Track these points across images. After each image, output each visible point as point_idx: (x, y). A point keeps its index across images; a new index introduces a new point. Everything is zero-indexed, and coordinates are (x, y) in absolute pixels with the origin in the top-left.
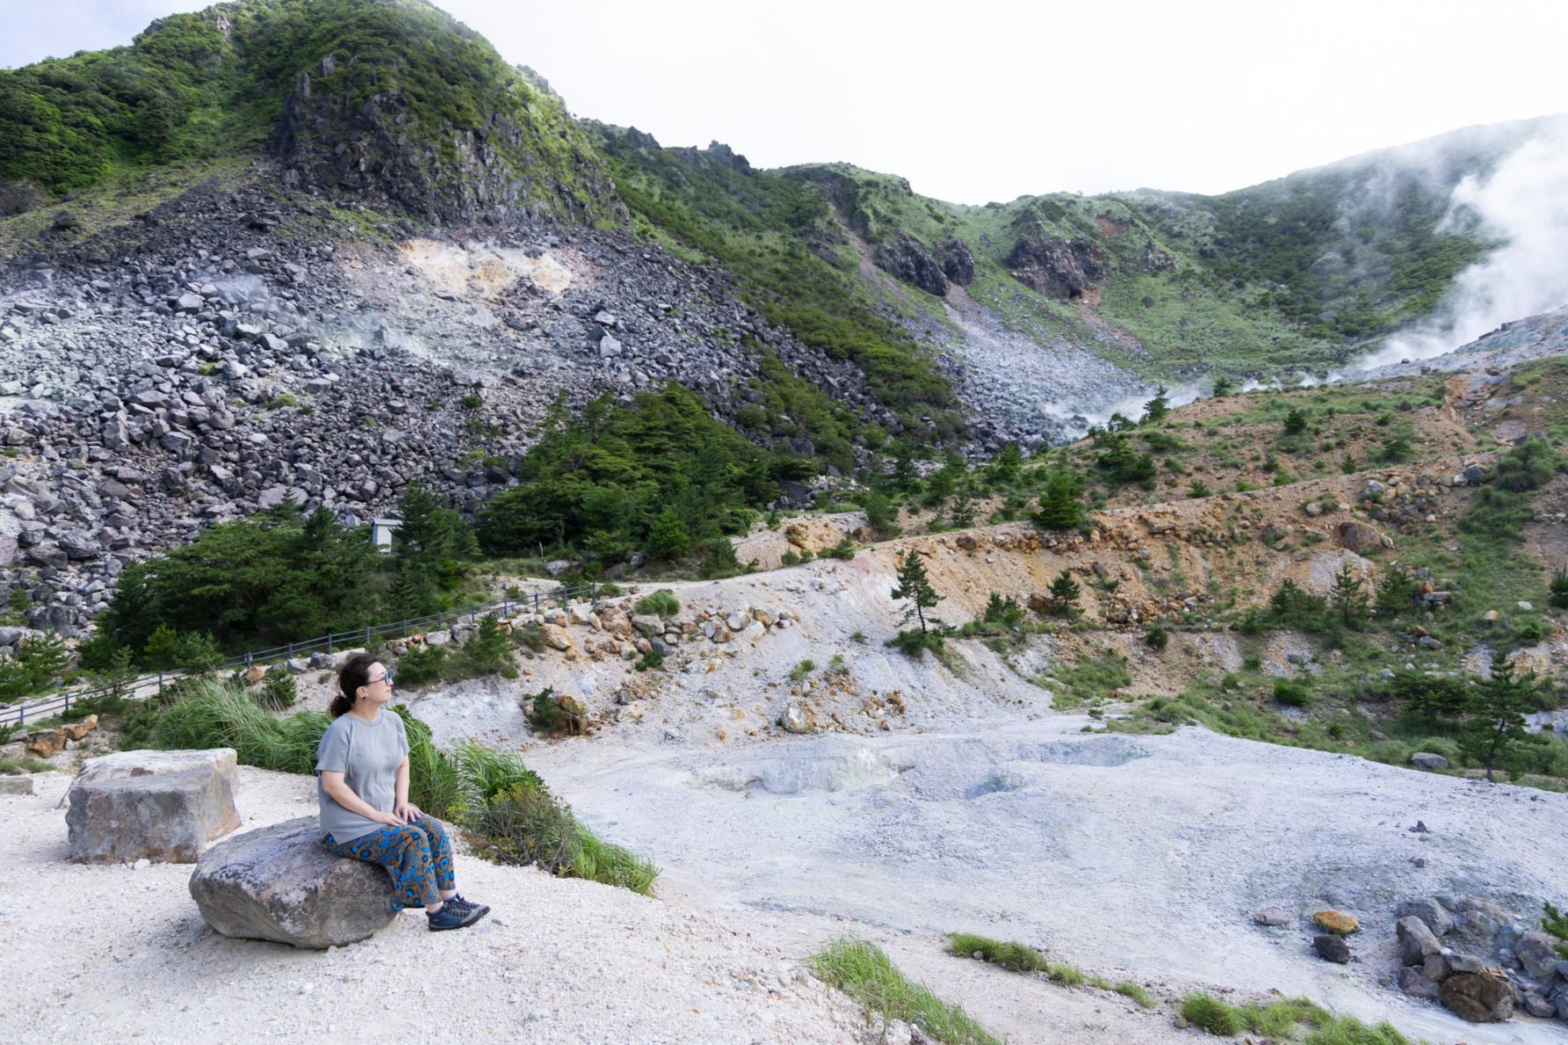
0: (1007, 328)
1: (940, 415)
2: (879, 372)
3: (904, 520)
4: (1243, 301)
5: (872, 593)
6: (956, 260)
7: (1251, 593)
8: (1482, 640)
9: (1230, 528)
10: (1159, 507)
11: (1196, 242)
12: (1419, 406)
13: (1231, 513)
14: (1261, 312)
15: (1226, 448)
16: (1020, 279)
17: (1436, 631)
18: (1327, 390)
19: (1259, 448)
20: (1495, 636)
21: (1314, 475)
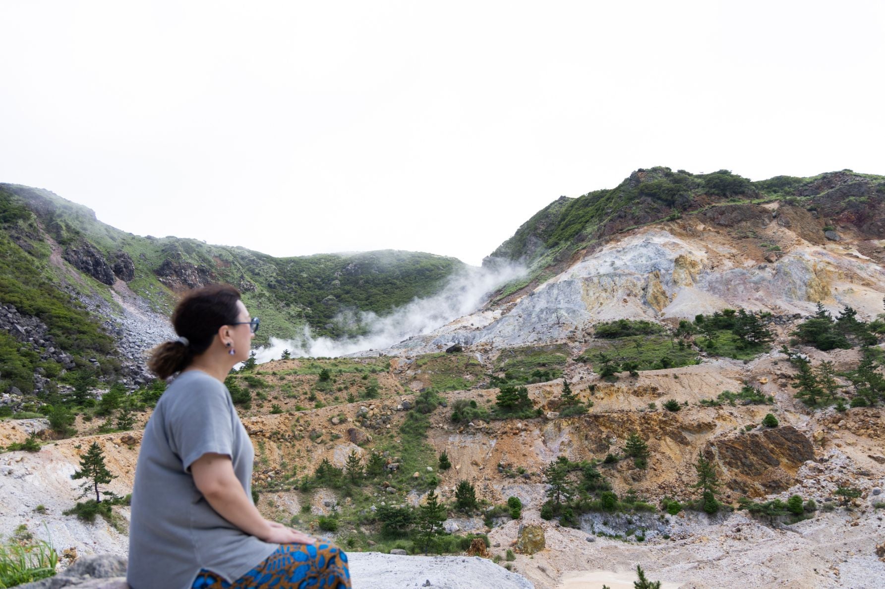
0: (154, 310)
1: (103, 358)
2: (59, 327)
3: (79, 424)
4: (289, 313)
5: (53, 476)
6: (122, 265)
7: (305, 468)
8: (414, 487)
9: (293, 431)
10: (254, 419)
11: (266, 280)
12: (380, 371)
13: (293, 422)
14: (298, 320)
15: (289, 387)
16: (164, 283)
17: (394, 484)
18: (338, 361)
19: (307, 388)
20: (420, 485)
21: (334, 403)
